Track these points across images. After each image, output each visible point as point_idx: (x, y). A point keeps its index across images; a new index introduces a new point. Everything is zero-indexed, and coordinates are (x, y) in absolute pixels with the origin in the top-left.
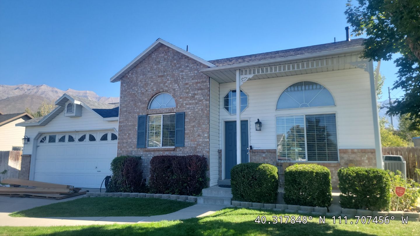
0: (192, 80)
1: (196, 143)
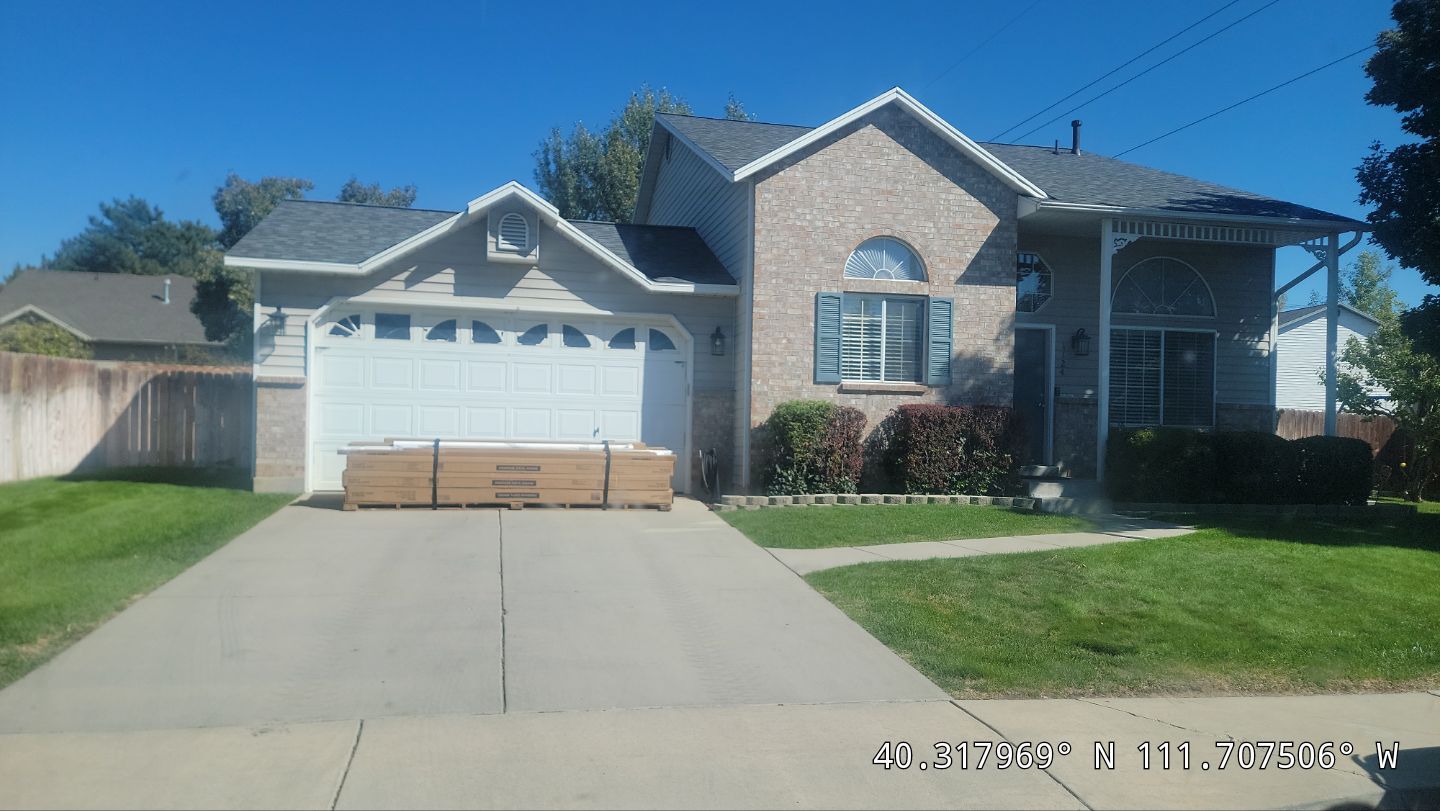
0: (973, 217)
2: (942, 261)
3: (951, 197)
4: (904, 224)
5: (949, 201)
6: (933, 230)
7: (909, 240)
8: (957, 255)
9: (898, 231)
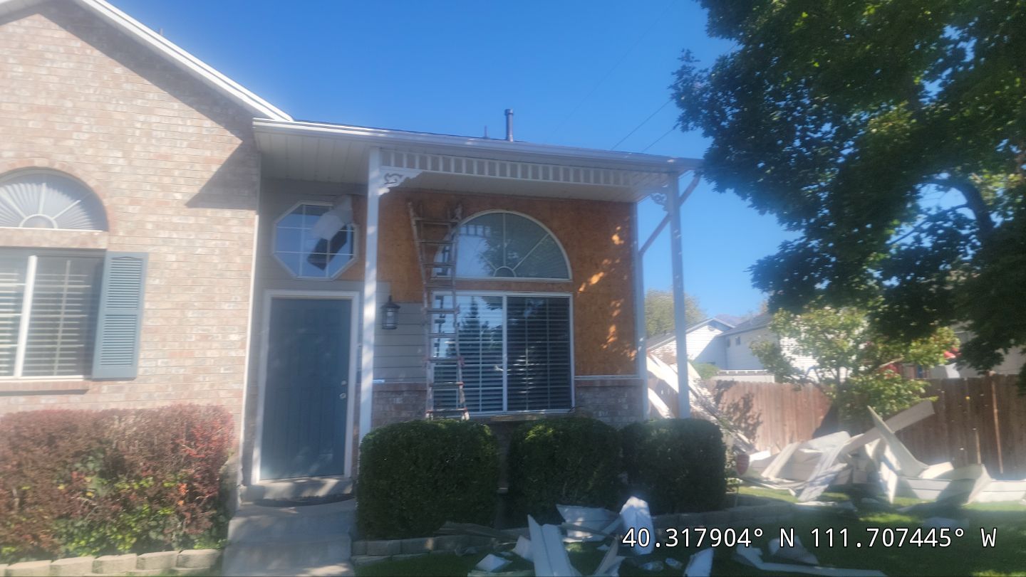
0: (190, 146)
1: (189, 362)
2: (134, 202)
3: (154, 119)
4: (71, 152)
5: (150, 124)
6: (121, 161)
7: (79, 173)
8: (161, 194)
9: (61, 160)
